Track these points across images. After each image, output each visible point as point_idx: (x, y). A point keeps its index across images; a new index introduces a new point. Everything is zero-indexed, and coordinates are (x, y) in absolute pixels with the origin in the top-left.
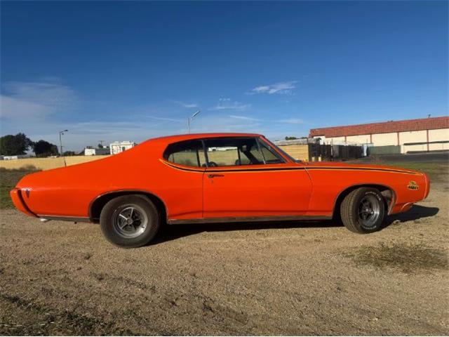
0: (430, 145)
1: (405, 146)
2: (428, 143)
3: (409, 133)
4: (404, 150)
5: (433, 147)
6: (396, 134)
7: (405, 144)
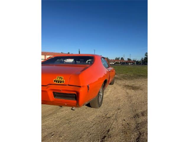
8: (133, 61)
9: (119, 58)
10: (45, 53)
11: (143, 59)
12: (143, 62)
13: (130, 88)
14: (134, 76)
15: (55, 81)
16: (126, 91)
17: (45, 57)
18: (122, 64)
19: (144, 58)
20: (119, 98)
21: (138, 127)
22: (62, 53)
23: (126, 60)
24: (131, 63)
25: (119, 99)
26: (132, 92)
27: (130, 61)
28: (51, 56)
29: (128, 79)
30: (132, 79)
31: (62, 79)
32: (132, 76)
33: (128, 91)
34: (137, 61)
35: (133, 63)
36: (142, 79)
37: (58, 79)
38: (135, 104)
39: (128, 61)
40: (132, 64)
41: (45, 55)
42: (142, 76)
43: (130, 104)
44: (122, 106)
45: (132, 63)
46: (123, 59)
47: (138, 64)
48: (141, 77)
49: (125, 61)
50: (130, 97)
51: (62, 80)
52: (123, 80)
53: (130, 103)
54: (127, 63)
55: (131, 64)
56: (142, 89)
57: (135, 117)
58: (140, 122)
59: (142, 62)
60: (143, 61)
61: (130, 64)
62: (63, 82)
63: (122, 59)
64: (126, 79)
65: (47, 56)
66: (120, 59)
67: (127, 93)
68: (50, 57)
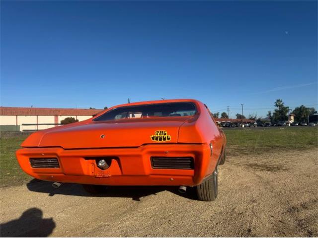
0: (39, 126)
1: (23, 126)
2: (37, 124)
3: (24, 117)
4: (22, 129)
5: (41, 128)
6: (15, 117)
7: (23, 125)
8: (250, 119)
9: (218, 114)
10: (56, 110)
11: (272, 115)
12: (272, 122)
13: (260, 168)
14: (261, 149)
15: (153, 138)
16: (254, 174)
17: (56, 120)
18: (226, 127)
19: (274, 112)
20: (245, 185)
21: (302, 224)
22: (91, 108)
23: (233, 118)
24: (245, 123)
25: (246, 187)
26: (268, 175)
27: (243, 121)
28: (70, 117)
29: (251, 154)
30: (259, 154)
31: (165, 134)
32: (257, 149)
33: (258, 173)
34: (257, 118)
35: (251, 124)
36: (281, 153)
37: (159, 135)
38: (283, 192)
39: (239, 120)
40: (249, 126)
41: (56, 116)
42: (278, 147)
43: (272, 194)
44: (258, 196)
45: (248, 123)
46: (227, 117)
47: (262, 126)
48: (276, 149)
49: (231, 120)
50: (268, 182)
51: (166, 136)
52: (241, 155)
53: (272, 192)
54: (236, 123)
55: (245, 126)
56: (286, 170)
57: (290, 212)
58: (303, 217)
59: (269, 120)
60: (271, 118)
61: (243, 126)
62: (168, 139)
63: (224, 115)
64: (247, 154)
65: (59, 117)
66: (220, 116)
67: (260, 177)
68: (66, 119)
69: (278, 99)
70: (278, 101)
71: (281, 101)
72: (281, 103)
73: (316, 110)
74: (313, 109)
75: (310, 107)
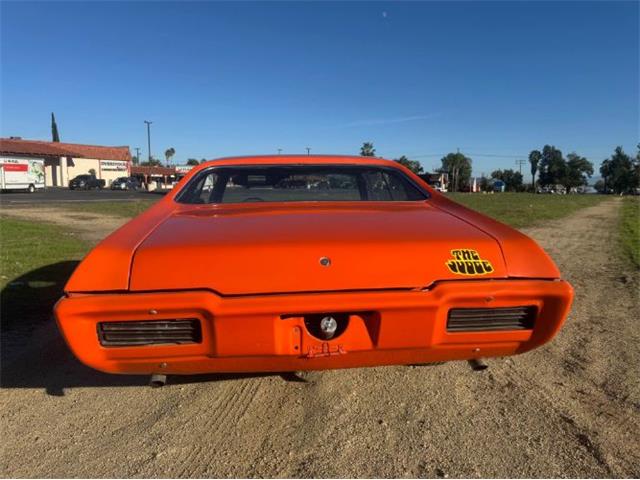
37: (463, 261)
51: (480, 261)
69: (366, 142)
70: (366, 145)
71: (371, 147)
72: (371, 151)
73: (421, 166)
74: (418, 164)
75: (414, 160)
